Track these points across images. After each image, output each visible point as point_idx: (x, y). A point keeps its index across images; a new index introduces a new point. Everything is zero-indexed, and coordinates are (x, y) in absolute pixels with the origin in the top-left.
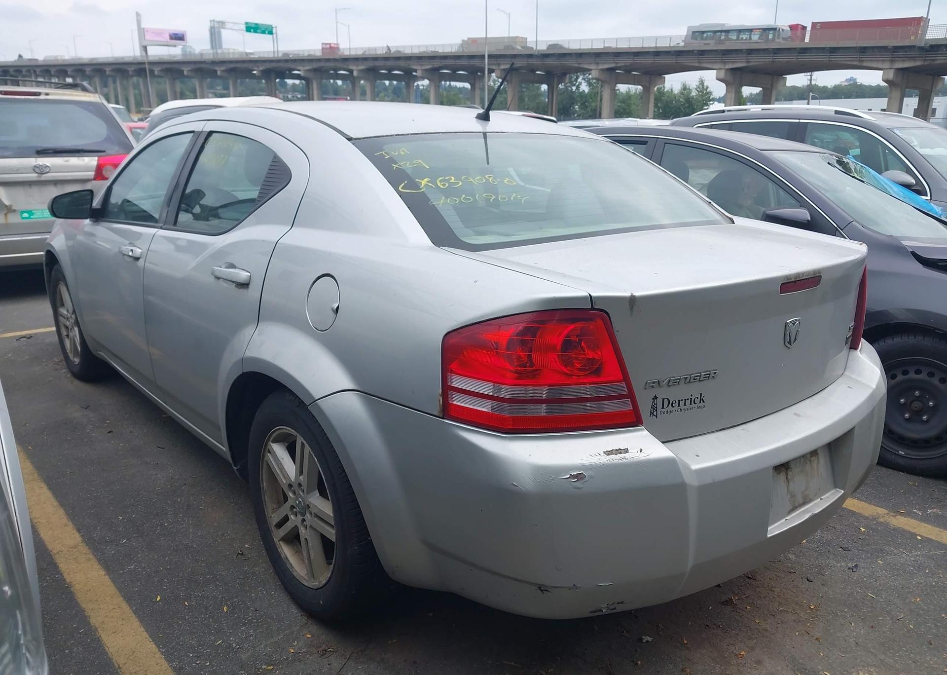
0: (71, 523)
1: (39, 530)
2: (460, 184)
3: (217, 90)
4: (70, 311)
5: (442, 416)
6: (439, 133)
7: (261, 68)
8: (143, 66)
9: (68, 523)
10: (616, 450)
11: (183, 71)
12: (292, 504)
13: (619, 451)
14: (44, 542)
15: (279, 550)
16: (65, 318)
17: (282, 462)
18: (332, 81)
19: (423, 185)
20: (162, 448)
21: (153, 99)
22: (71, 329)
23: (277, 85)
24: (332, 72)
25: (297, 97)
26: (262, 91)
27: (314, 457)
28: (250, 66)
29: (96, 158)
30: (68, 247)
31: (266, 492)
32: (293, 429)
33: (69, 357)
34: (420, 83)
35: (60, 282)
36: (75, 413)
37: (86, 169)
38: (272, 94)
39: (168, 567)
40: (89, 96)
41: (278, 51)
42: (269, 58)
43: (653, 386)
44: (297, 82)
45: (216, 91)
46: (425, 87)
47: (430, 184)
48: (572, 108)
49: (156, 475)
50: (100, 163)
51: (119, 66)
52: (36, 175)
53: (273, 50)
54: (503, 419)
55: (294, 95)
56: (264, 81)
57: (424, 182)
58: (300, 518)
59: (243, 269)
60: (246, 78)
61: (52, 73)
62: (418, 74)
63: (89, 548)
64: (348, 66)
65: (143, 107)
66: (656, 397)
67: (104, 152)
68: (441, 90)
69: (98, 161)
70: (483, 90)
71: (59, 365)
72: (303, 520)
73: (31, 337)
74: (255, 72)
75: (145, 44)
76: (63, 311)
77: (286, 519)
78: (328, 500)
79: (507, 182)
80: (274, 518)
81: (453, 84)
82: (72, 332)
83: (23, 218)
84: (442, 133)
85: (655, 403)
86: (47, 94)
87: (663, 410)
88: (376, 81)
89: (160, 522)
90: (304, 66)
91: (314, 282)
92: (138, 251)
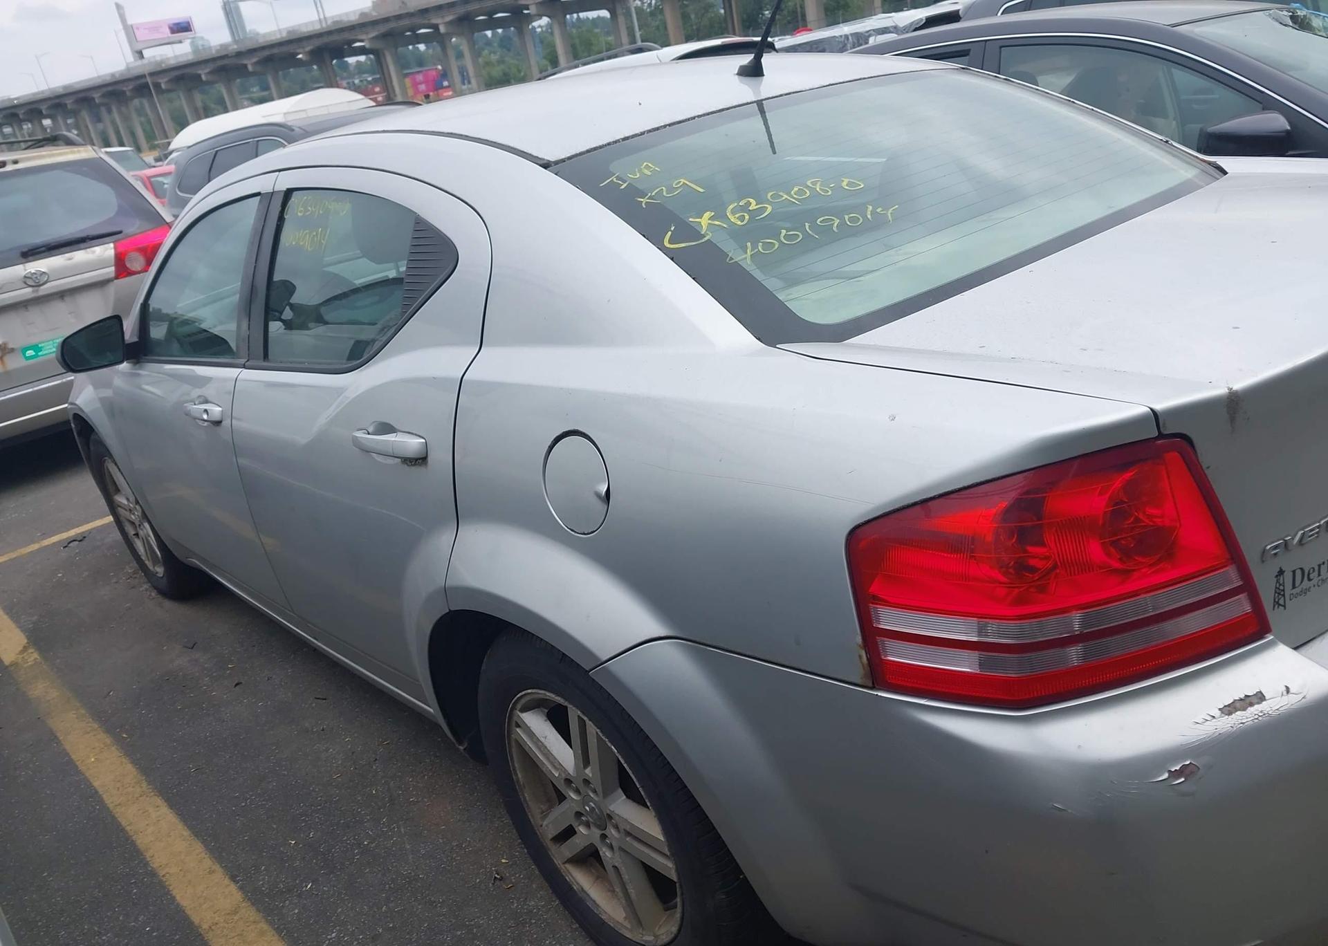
0: (218, 866)
1: (171, 888)
2: (769, 209)
3: (253, 92)
4: (131, 500)
5: (871, 685)
6: (694, 118)
7: (308, 49)
8: (143, 81)
9: (214, 867)
10: (1241, 700)
11: (199, 76)
12: (578, 809)
13: (1248, 700)
14: (184, 911)
15: (567, 878)
16: (126, 510)
17: (546, 743)
18: (410, 47)
19: (704, 227)
20: (323, 699)
21: (168, 124)
22: (140, 525)
23: (335, 68)
24: (408, 33)
25: (366, 80)
26: (317, 81)
27: (609, 744)
28: (290, 48)
29: (112, 245)
30: (102, 400)
31: (524, 787)
32: (558, 696)
33: (147, 567)
34: (535, 24)
35: (106, 458)
36: (178, 660)
37: (101, 264)
38: (331, 84)
39: (391, 925)
40: (79, 152)
41: (325, 18)
42: (315, 30)
43: (1275, 554)
44: (362, 58)
45: (253, 95)
46: (544, 29)
47: (717, 223)
48: (761, 16)
49: (327, 750)
50: (119, 250)
51: (110, 88)
52: (30, 290)
53: (317, 18)
54: (1007, 683)
55: (362, 79)
56: (315, 67)
57: (705, 221)
58: (597, 832)
59: (409, 433)
60: (289, 69)
61: (21, 116)
62: (532, 10)
63: (258, 910)
64: (429, 20)
65: (157, 140)
66: (1281, 572)
67: (120, 232)
68: (568, 28)
69: (115, 248)
70: (628, 14)
71: (136, 578)
72: (604, 837)
73: (85, 537)
74: (300, 56)
75: (139, 47)
76: (121, 499)
77: (569, 833)
78: (648, 808)
79: (847, 185)
80: (549, 826)
81: (582, 15)
82: (142, 529)
83: (27, 358)
84: (699, 116)
85: (1281, 582)
86: (16, 162)
87: (1294, 591)
88: (473, 34)
89: (354, 839)
90: (367, 33)
91: (551, 448)
92: (216, 410)
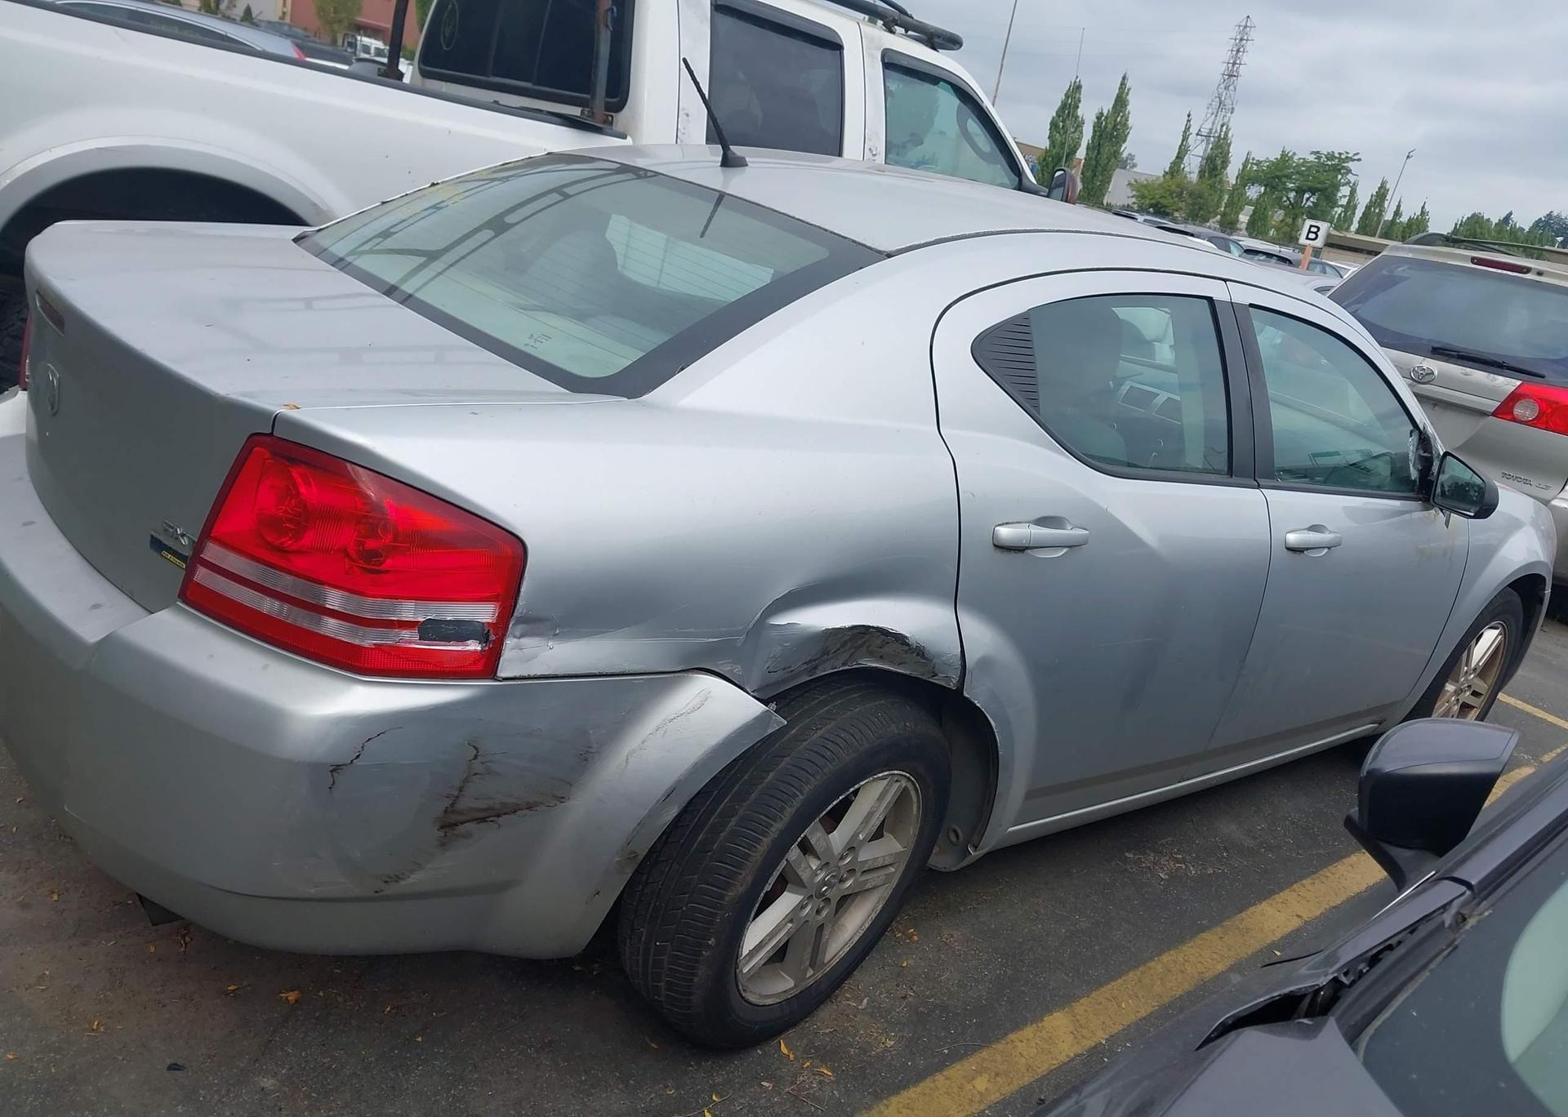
29: (1519, 383)
37: (1490, 394)
50: (1520, 391)
67: (1543, 377)
69: (1518, 387)
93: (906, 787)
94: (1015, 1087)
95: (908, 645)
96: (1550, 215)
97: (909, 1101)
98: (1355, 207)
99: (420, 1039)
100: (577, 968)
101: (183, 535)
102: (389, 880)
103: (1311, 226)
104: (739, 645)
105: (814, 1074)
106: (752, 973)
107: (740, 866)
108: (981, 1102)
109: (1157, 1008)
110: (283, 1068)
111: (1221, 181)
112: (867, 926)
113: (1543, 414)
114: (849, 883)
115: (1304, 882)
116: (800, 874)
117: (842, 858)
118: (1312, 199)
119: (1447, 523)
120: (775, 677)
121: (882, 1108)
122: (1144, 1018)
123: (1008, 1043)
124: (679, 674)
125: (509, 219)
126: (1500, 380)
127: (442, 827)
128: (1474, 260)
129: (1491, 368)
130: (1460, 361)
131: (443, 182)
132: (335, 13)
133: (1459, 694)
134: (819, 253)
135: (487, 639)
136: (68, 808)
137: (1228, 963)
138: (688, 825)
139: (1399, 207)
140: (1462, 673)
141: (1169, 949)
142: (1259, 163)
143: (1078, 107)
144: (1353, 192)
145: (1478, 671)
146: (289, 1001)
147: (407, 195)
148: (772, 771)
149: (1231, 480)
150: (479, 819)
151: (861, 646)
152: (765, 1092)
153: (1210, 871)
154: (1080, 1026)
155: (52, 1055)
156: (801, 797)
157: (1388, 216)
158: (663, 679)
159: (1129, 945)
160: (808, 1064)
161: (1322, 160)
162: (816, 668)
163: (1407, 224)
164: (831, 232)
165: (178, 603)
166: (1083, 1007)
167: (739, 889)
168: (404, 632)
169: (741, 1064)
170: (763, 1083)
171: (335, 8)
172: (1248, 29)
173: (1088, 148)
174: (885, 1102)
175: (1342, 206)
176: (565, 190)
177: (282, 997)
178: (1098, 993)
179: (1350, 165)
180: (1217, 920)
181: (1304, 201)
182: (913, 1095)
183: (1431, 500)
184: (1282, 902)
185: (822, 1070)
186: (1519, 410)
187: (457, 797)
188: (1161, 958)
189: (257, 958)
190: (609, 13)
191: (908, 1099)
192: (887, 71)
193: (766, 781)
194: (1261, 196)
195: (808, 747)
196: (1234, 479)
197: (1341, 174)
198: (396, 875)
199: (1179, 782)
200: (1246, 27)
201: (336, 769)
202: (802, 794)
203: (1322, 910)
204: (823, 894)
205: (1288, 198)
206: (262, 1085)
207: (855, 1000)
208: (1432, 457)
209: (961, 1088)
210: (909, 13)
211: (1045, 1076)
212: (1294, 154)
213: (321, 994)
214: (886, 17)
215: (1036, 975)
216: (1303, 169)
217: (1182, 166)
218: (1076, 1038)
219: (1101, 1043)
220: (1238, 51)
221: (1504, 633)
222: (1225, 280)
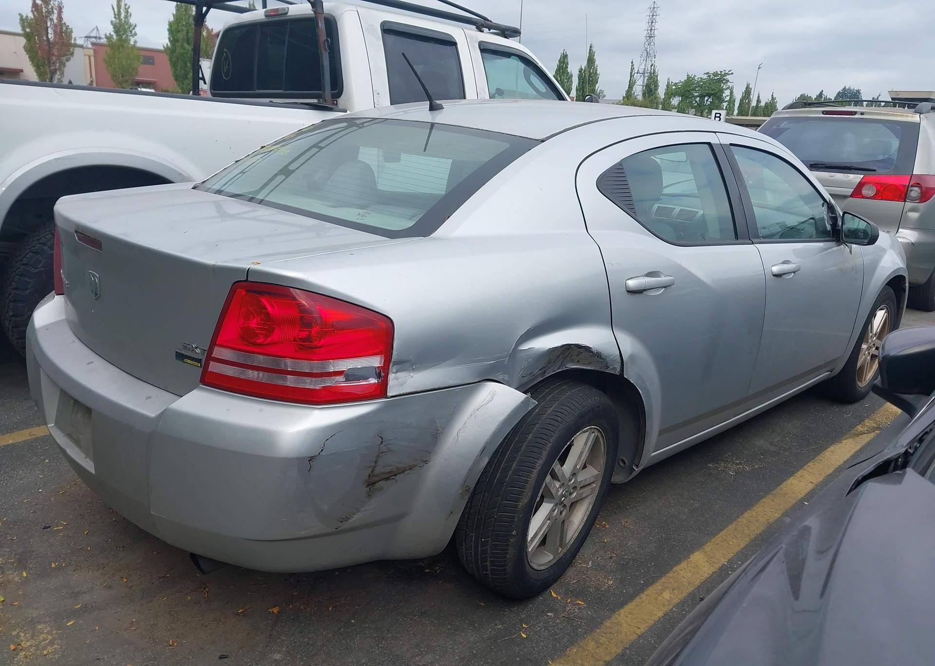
37: (846, 185)
67: (875, 171)
93: (597, 436)
94: (685, 594)
95: (592, 352)
96: (844, 89)
97: (630, 610)
98: (734, 101)
99: (353, 621)
100: (427, 571)
101: (196, 348)
102: (343, 520)
103: (716, 114)
104: (506, 363)
105: (574, 605)
106: (533, 551)
107: (523, 487)
108: (669, 604)
109: (749, 541)
110: (284, 648)
111: (656, 98)
112: (585, 520)
113: (879, 192)
114: (574, 495)
115: (809, 464)
116: (551, 490)
117: (570, 480)
118: (709, 100)
119: (851, 252)
120: (525, 380)
121: (617, 616)
122: (744, 548)
123: (674, 572)
124: (478, 384)
125: (291, 167)
126: (851, 176)
127: (368, 486)
128: (823, 113)
129: (845, 170)
130: (827, 170)
131: (267, 145)
132: (122, 77)
133: (869, 350)
134: (505, 146)
135: (380, 376)
136: (153, 512)
137: (781, 512)
138: (489, 471)
139: (759, 97)
140: (869, 337)
141: (746, 511)
142: (676, 84)
143: (567, 67)
144: (731, 93)
145: (877, 335)
146: (274, 613)
147: (249, 155)
148: (530, 433)
149: (737, 241)
150: (386, 478)
151: (567, 356)
152: (551, 618)
153: (757, 467)
154: (711, 557)
155: (152, 662)
156: (550, 444)
157: (754, 104)
158: (469, 387)
159: (724, 512)
160: (569, 600)
161: (711, 77)
162: (545, 372)
163: (765, 106)
164: (506, 134)
165: (200, 386)
166: (709, 548)
167: (525, 500)
168: (337, 378)
169: (533, 606)
170: (548, 614)
171: (122, 74)
172: (656, 9)
173: (577, 90)
174: (617, 613)
175: (726, 101)
176: (319, 145)
177: (270, 611)
178: (715, 539)
179: (727, 77)
180: (768, 491)
181: (705, 102)
182: (632, 607)
183: (841, 240)
184: (800, 477)
185: (578, 602)
186: (864, 192)
187: (374, 467)
188: (743, 515)
189: (249, 593)
190: (326, 42)
191: (630, 609)
192: (483, 54)
193: (529, 439)
194: (680, 103)
195: (547, 417)
196: (739, 241)
197: (723, 83)
198: (346, 517)
199: (734, 417)
200: (654, 8)
201: (311, 459)
202: (550, 443)
203: (823, 477)
204: (562, 503)
205: (696, 102)
206: (274, 658)
207: (586, 562)
208: (837, 216)
209: (656, 599)
210: (489, 19)
211: (699, 586)
212: (695, 76)
213: (291, 606)
214: (477, 24)
215: (679, 535)
216: (701, 83)
217: (633, 92)
218: (710, 564)
219: (724, 564)
220: (652, 22)
221: (888, 312)
222: (715, 132)
